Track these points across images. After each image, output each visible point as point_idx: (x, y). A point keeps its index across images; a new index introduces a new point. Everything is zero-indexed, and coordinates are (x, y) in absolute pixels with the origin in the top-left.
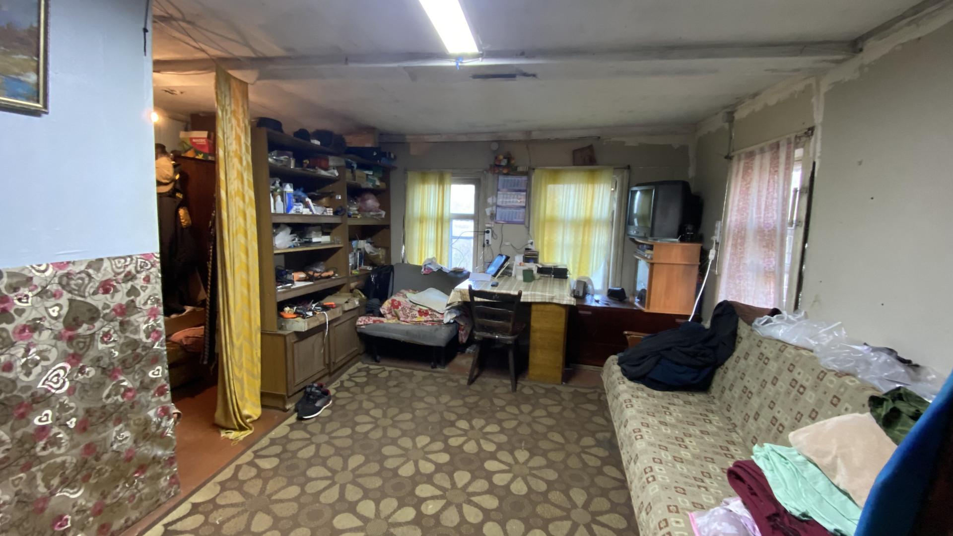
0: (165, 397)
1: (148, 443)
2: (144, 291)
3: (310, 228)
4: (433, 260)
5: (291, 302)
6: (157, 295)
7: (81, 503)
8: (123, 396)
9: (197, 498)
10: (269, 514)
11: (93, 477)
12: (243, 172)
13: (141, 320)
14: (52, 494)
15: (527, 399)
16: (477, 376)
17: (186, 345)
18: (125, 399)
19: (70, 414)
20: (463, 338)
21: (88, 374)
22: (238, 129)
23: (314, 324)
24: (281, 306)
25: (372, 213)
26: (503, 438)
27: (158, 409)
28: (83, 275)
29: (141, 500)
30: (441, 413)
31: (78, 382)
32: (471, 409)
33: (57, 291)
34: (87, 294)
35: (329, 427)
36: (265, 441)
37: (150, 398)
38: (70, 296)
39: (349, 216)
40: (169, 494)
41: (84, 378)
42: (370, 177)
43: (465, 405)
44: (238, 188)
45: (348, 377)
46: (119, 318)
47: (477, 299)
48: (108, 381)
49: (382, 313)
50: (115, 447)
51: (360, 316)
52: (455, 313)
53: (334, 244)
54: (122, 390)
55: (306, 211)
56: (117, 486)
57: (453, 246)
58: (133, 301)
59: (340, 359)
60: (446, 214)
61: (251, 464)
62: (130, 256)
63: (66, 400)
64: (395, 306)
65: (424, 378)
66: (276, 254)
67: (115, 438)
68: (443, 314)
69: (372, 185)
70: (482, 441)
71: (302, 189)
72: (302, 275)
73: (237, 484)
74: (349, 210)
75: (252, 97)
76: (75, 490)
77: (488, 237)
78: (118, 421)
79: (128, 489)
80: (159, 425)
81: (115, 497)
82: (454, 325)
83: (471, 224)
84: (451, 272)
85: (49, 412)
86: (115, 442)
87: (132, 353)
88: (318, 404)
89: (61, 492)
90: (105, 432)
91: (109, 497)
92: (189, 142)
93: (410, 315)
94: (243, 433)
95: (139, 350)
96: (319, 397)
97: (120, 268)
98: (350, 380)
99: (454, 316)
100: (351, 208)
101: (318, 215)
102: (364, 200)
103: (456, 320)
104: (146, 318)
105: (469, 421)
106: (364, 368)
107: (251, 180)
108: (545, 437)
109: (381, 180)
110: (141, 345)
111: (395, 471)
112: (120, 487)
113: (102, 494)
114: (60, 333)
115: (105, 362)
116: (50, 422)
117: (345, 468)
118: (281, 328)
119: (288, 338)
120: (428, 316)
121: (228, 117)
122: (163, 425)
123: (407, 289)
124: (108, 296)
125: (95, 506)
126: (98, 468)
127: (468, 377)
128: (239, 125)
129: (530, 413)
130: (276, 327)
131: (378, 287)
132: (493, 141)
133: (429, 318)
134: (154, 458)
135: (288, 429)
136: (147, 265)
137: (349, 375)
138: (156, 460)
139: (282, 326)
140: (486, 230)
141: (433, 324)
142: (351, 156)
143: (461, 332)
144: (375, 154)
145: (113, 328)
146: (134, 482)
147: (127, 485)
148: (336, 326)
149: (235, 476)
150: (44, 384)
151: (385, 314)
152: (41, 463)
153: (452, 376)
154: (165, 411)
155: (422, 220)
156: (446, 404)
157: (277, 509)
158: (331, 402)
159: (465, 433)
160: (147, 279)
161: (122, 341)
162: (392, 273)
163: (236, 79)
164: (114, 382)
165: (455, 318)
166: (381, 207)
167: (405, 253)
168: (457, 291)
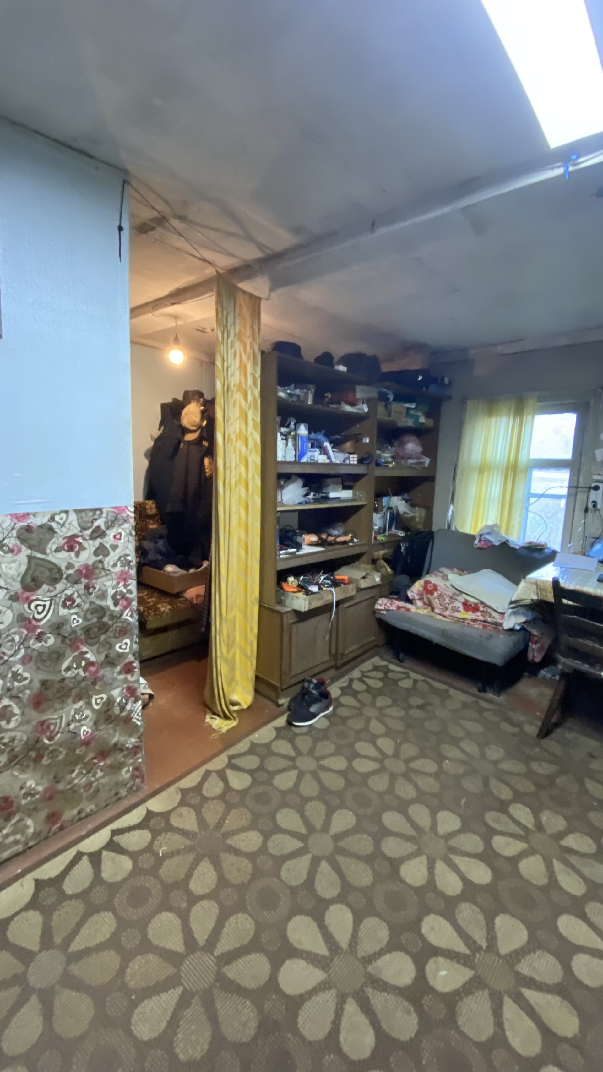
0: (132, 676)
1: (111, 726)
2: (114, 550)
3: (329, 481)
4: (496, 529)
5: (296, 571)
7: (31, 786)
8: (85, 669)
9: (155, 804)
10: (215, 869)
11: (45, 758)
12: (248, 410)
13: (109, 583)
16: (557, 725)
18: (87, 674)
19: (24, 686)
20: (535, 655)
21: (46, 642)
22: (243, 354)
23: (318, 603)
24: (282, 576)
25: (410, 461)
27: (123, 689)
29: (97, 791)
30: (486, 779)
31: (34, 650)
32: (539, 786)
33: (16, 545)
34: (48, 551)
35: (320, 749)
36: (243, 746)
37: (115, 675)
38: (29, 552)
39: (378, 465)
40: (131, 788)
41: (42, 647)
42: (412, 412)
43: (530, 775)
44: (240, 429)
45: (359, 675)
46: (84, 581)
47: (567, 602)
48: (68, 651)
49: (410, 597)
50: (71, 727)
51: (381, 597)
52: (525, 615)
53: (357, 500)
54: (85, 663)
55: (322, 459)
56: (73, 771)
57: (530, 508)
58: (101, 562)
59: (351, 649)
60: (523, 459)
61: (221, 774)
62: (100, 510)
63: (20, 668)
64: (429, 590)
65: (465, 705)
66: (278, 511)
67: (74, 716)
68: (503, 614)
69: (413, 422)
71: (323, 432)
72: (314, 538)
73: (198, 800)
74: (380, 456)
75: (264, 318)
77: (596, 495)
78: (78, 698)
79: (85, 775)
80: (123, 708)
81: (69, 783)
82: (522, 633)
83: (564, 476)
84: (523, 547)
86: (72, 721)
87: (98, 622)
88: (313, 709)
90: (62, 709)
91: (63, 782)
93: (450, 607)
94: (227, 722)
95: (105, 619)
96: (316, 701)
97: (87, 522)
98: (361, 680)
99: (522, 619)
100: (382, 454)
101: (337, 464)
102: (402, 444)
103: (525, 626)
104: (115, 582)
105: (535, 812)
106: (382, 666)
107: (258, 420)
109: (428, 415)
110: (108, 614)
111: (396, 867)
112: (76, 772)
113: (55, 777)
114: (16, 593)
115: (66, 630)
117: (326, 827)
118: (280, 602)
119: (285, 616)
120: (479, 614)
121: (229, 341)
122: (128, 707)
123: (450, 567)
124: (73, 554)
125: (46, 790)
127: (539, 724)
128: (245, 351)
130: (274, 601)
131: (409, 560)
134: (116, 744)
135: (274, 734)
136: (119, 520)
137: (362, 672)
138: (118, 748)
139: (281, 600)
140: (594, 485)
141: (485, 627)
142: (387, 383)
143: (532, 646)
144: (420, 378)
145: (77, 591)
146: (92, 768)
147: (84, 771)
148: (348, 607)
149: (199, 788)
151: (414, 599)
153: (511, 714)
154: (132, 692)
155: (483, 469)
156: (496, 763)
157: (227, 862)
158: (331, 709)
159: (524, 832)
161: (86, 606)
162: (431, 543)
163: (244, 292)
164: (76, 653)
165: (524, 623)
166: (425, 453)
167: (452, 516)
168: (532, 583)
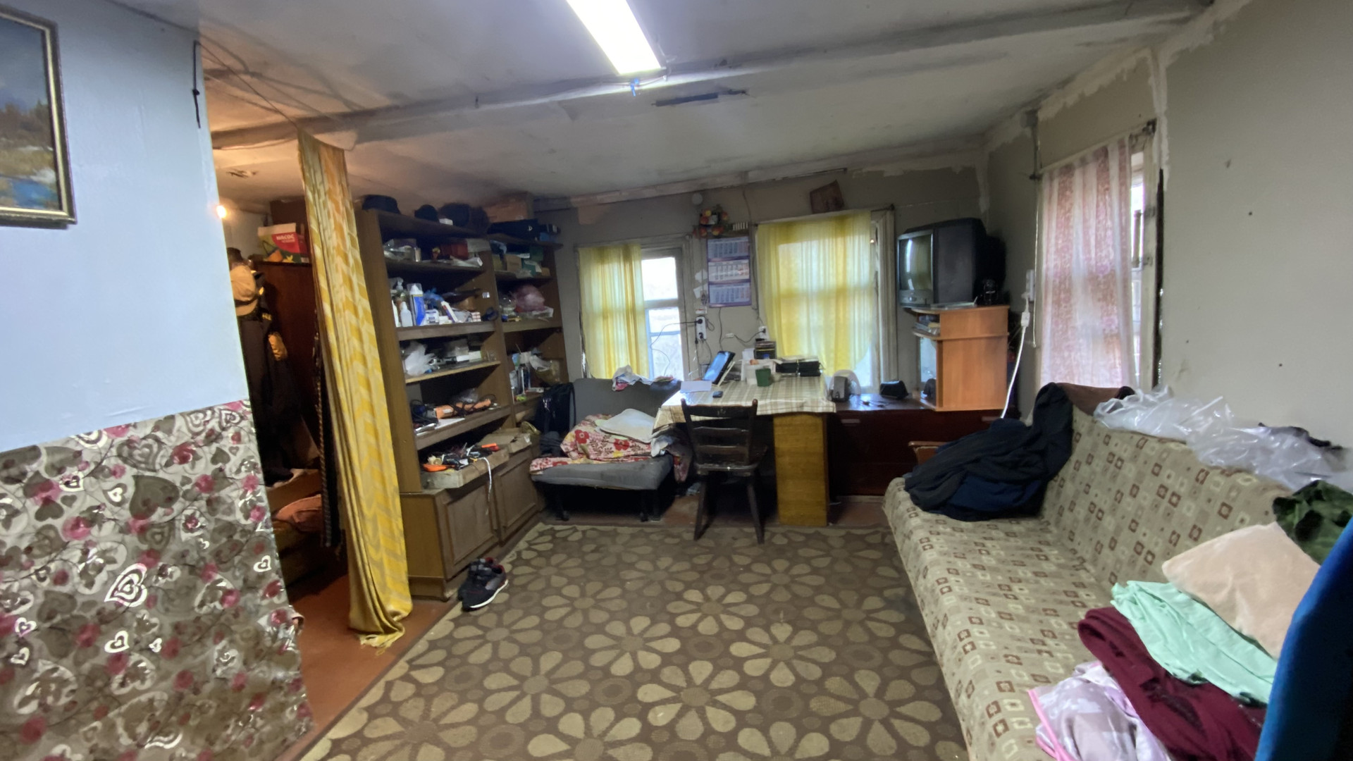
0: (279, 598)
1: (264, 662)
2: (235, 454)
3: (452, 343)
4: (629, 371)
5: (436, 449)
6: (252, 457)
7: (181, 755)
8: (222, 601)
9: (337, 732)
10: (438, 746)
11: (192, 716)
12: (351, 275)
13: (234, 494)
14: (140, 746)
15: (781, 552)
16: (707, 526)
17: (299, 523)
18: (226, 606)
19: (153, 634)
20: (681, 475)
21: (171, 576)
22: (336, 214)
23: (472, 476)
24: (423, 455)
25: (535, 313)
26: (752, 610)
27: (271, 615)
28: (150, 441)
29: (261, 742)
30: (662, 583)
31: (158, 588)
32: (702, 573)
33: (117, 466)
34: (157, 467)
35: (508, 618)
36: (421, 646)
37: (258, 601)
38: (135, 471)
39: (504, 320)
40: (300, 730)
41: (167, 583)
42: (527, 262)
43: (694, 568)
44: (347, 297)
45: (526, 545)
46: (205, 495)
47: (695, 418)
48: (199, 582)
49: (564, 450)
50: (219, 672)
51: (535, 458)
52: (667, 441)
53: (487, 361)
54: (221, 593)
55: (443, 320)
56: (227, 727)
57: (653, 347)
58: (221, 470)
59: (512, 521)
60: (639, 303)
61: (406, 678)
62: (210, 408)
63: (145, 615)
64: (582, 438)
65: (633, 536)
66: (409, 384)
67: (218, 660)
68: (649, 444)
69: (531, 273)
70: (723, 617)
71: (434, 290)
72: (448, 410)
73: (388, 708)
74: (503, 311)
75: (350, 168)
76: (171, 737)
77: (701, 328)
78: (219, 637)
79: (243, 728)
80: (274, 637)
81: (225, 742)
82: (667, 457)
83: (675, 312)
84: (654, 383)
85: (124, 633)
86: (217, 665)
87: (228, 541)
88: (488, 587)
89: (151, 742)
90: (202, 653)
91: (218, 742)
92: (271, 242)
93: (603, 450)
94: (390, 636)
95: (237, 537)
96: (490, 577)
97: (198, 426)
98: (529, 549)
99: (665, 444)
100: (505, 309)
101: (460, 324)
102: (522, 296)
103: (669, 450)
104: (241, 492)
105: (703, 591)
106: (548, 530)
107: (364, 285)
108: (811, 602)
109: (543, 265)
110: (239, 529)
111: (606, 670)
112: (232, 726)
113: (208, 740)
114: (127, 524)
115: (193, 557)
116: (126, 647)
117: (536, 671)
118: (427, 486)
119: (437, 499)
120: (629, 449)
121: (321, 201)
122: (281, 635)
123: (596, 414)
124: (187, 466)
125: (200, 757)
126: (198, 703)
127: (693, 529)
128: (338, 210)
129: (787, 571)
130: (420, 485)
131: (554, 415)
132: (695, 192)
133: (630, 451)
134: (273, 682)
135: (452, 625)
136: (234, 419)
137: (528, 542)
138: (276, 685)
139: (428, 483)
140: (698, 319)
141: (636, 459)
142: (498, 235)
143: (678, 467)
144: (530, 229)
145: (199, 509)
146: (250, 718)
147: (240, 724)
148: (504, 475)
149: (385, 698)
150: (112, 596)
151: (569, 452)
152: (120, 705)
153: (671, 530)
154: (282, 616)
155: (605, 315)
156: (667, 569)
157: (448, 737)
158: (506, 582)
159: (698, 607)
160: (237, 438)
161: (212, 526)
162: (572, 395)
163: (326, 146)
164: (208, 584)
165: (667, 447)
166: (547, 303)
167: (586, 364)
168: (666, 410)
